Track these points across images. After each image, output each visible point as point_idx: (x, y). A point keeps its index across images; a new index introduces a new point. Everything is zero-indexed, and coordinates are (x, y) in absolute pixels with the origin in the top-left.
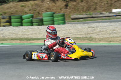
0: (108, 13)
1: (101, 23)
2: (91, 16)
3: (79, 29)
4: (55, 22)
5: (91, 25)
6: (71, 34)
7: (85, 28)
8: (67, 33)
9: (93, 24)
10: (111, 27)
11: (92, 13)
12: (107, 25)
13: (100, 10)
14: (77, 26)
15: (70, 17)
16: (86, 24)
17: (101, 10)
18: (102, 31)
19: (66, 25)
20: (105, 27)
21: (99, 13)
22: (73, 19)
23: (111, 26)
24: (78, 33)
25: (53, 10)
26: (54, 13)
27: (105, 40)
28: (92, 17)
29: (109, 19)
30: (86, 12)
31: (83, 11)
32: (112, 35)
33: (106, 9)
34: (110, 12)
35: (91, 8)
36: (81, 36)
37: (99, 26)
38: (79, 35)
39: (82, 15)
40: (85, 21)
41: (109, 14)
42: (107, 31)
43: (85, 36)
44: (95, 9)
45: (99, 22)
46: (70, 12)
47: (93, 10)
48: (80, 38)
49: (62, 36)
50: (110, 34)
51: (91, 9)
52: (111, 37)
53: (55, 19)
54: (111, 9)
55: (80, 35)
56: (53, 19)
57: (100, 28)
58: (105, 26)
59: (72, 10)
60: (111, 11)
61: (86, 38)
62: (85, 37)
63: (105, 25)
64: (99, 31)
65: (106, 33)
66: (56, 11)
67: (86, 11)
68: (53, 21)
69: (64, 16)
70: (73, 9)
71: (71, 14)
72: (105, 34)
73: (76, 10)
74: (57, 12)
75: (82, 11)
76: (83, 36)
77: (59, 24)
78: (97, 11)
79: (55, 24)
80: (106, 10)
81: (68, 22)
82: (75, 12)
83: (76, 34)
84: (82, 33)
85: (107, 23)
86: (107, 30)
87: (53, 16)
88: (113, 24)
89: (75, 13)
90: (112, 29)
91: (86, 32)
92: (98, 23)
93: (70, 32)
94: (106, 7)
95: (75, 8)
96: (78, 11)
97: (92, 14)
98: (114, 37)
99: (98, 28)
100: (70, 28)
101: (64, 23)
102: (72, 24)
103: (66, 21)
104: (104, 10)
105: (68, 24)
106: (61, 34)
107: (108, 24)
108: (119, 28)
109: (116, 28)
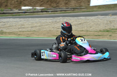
0: (18, 10)
1: (11, 19)
2: (3, 12)
5: (2, 20)
9: (4, 19)
11: (3, 9)
12: (17, 20)
13: (10, 7)
17: (12, 7)
18: (12, 25)
20: (14, 23)
21: (10, 10)
23: (20, 21)
27: (14, 34)
29: (19, 15)
42: (17, 25)
44: (6, 6)
47: (4, 6)
50: (19, 29)
51: (2, 6)
52: (20, 31)
57: (10, 23)
60: (21, 8)
63: (15, 21)
64: (9, 26)
72: (15, 28)
78: (8, 8)
88: (22, 19)
98: (22, 31)
99: (9, 23)
104: (15, 7)
108: (27, 23)
109: (24, 23)
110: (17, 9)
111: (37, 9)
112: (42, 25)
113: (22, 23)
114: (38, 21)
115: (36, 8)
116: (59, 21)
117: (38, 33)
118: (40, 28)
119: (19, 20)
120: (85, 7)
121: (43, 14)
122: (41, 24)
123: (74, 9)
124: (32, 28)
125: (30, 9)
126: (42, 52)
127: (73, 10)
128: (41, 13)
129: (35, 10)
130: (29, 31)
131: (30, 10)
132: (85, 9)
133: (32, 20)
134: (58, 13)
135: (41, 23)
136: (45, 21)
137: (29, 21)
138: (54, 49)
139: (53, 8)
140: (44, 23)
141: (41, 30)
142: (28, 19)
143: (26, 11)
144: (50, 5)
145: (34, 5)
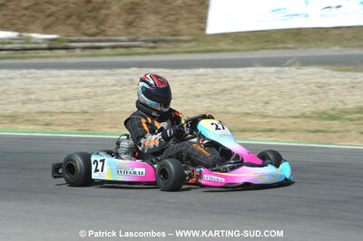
111: (33, 41)
115: (30, 38)
120: (191, 37)
123: (154, 42)
125: (11, 41)
126: (96, 161)
127: (151, 45)
128: (48, 53)
129: (28, 43)
131: (10, 43)
132: (192, 44)
138: (125, 154)
139: (85, 38)
144: (77, 28)
145: (22, 26)
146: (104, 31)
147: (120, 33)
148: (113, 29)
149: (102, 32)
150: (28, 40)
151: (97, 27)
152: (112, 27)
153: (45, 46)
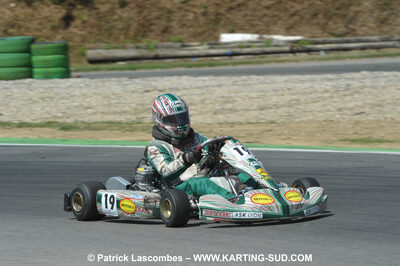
0: (206, 47)
1: (184, 78)
2: (153, 53)
3: (114, 94)
4: (36, 70)
5: (154, 83)
6: (90, 111)
7: (133, 92)
8: (76, 107)
9: (159, 79)
10: (218, 90)
11: (155, 42)
12: (206, 84)
13: (180, 34)
14: (107, 84)
15: (83, 55)
16: (138, 81)
17: (185, 36)
19: (71, 80)
20: (197, 91)
21: (179, 44)
22: (92, 61)
23: (219, 86)
24: (113, 109)
25: (27, 29)
26: (33, 41)
28: (156, 58)
29: (211, 65)
30: (135, 39)
31: (126, 35)
32: (221, 117)
33: (200, 30)
34: (213, 42)
35: (154, 27)
36: (122, 118)
37: (180, 87)
38: (114, 113)
39: (124, 48)
40: (134, 69)
41: (211, 48)
42: (207, 102)
43: (134, 118)
44: (166, 30)
45: (180, 74)
46: (84, 40)
47: (159, 32)
48: (120, 123)
49: (60, 115)
50: (215, 113)
51: (152, 31)
52: (220, 123)
53: (36, 59)
54: (215, 34)
55: (120, 113)
56: (30, 58)
58: (197, 87)
59: (91, 33)
60: (217, 38)
61: (139, 123)
62: (133, 122)
63: (200, 84)
65: (204, 110)
66: (39, 33)
67: (136, 35)
68: (30, 65)
69: (64, 49)
70: (94, 30)
71: (88, 45)
72: (201, 113)
73: (104, 31)
74: (42, 39)
75: (122, 37)
76: (128, 116)
77: (47, 76)
78: (173, 38)
79: (35, 76)
80: (201, 34)
81: (77, 71)
82: (99, 37)
83: (106, 110)
84: (126, 108)
85: (206, 78)
86: (206, 99)
87: (28, 51)
88: (223, 79)
89: (101, 41)
90: (223, 97)
91: (138, 105)
92: (176, 77)
93: (86, 104)
94: (200, 26)
95: (99, 27)
96: (110, 35)
97: (157, 47)
98: (227, 123)
100: (85, 91)
101: (66, 75)
102: (92, 77)
103: (72, 69)
104: (195, 36)
105: (78, 77)
106: (54, 110)
107: (207, 80)
108: (243, 94)
109: (233, 95)
110: (206, 41)
111: (275, 43)
112: (298, 100)
113: (226, 95)
114: (282, 85)
115: (271, 40)
116: (360, 84)
117: (286, 132)
118: (292, 110)
119: (214, 83)
121: (297, 61)
122: (294, 97)
124: (264, 112)
125: (249, 44)
128: (291, 55)
129: (268, 46)
130: (254, 121)
131: (248, 47)
133: (261, 83)
134: (351, 58)
135: (293, 94)
136: (307, 85)
137: (249, 85)
139: (333, 39)
140: (304, 94)
141: (298, 120)
142: (245, 77)
143: (237, 50)
144: (324, 28)
145: (264, 27)
146: (354, 30)
147: (371, 32)
148: (364, 28)
149: (352, 32)
150: (269, 43)
151: (346, 27)
152: (364, 26)
153: (287, 48)
